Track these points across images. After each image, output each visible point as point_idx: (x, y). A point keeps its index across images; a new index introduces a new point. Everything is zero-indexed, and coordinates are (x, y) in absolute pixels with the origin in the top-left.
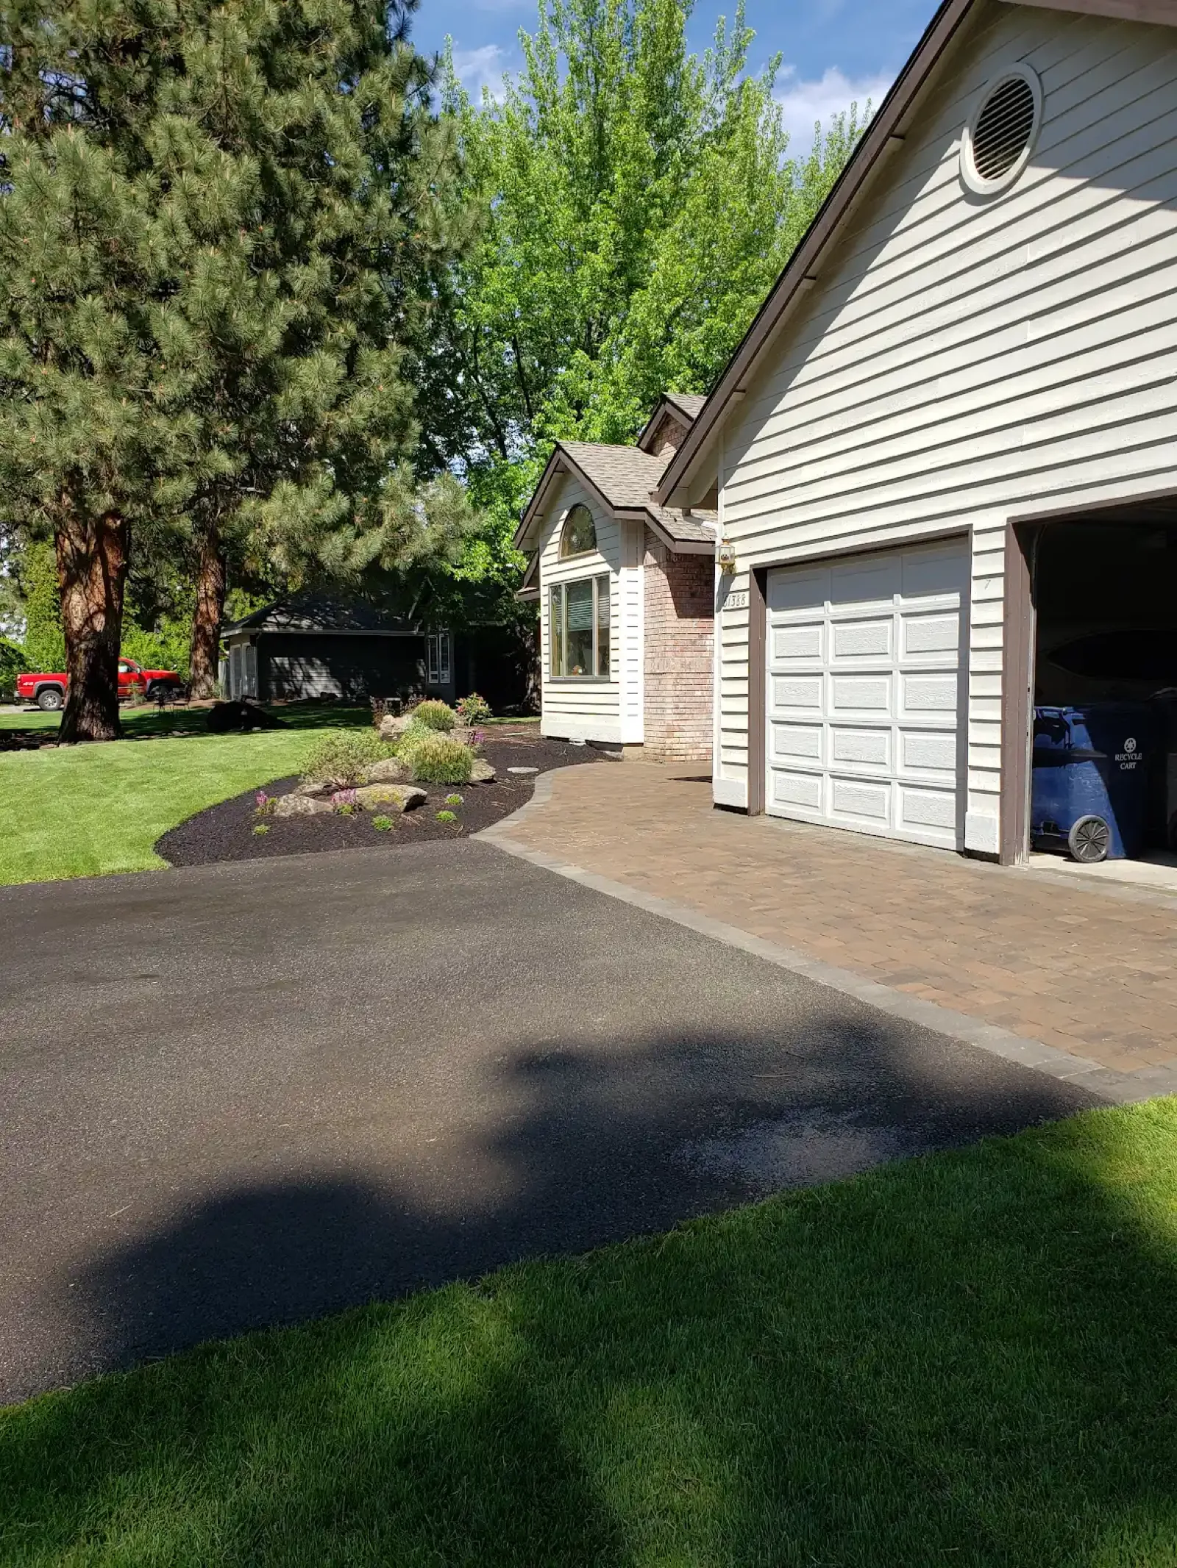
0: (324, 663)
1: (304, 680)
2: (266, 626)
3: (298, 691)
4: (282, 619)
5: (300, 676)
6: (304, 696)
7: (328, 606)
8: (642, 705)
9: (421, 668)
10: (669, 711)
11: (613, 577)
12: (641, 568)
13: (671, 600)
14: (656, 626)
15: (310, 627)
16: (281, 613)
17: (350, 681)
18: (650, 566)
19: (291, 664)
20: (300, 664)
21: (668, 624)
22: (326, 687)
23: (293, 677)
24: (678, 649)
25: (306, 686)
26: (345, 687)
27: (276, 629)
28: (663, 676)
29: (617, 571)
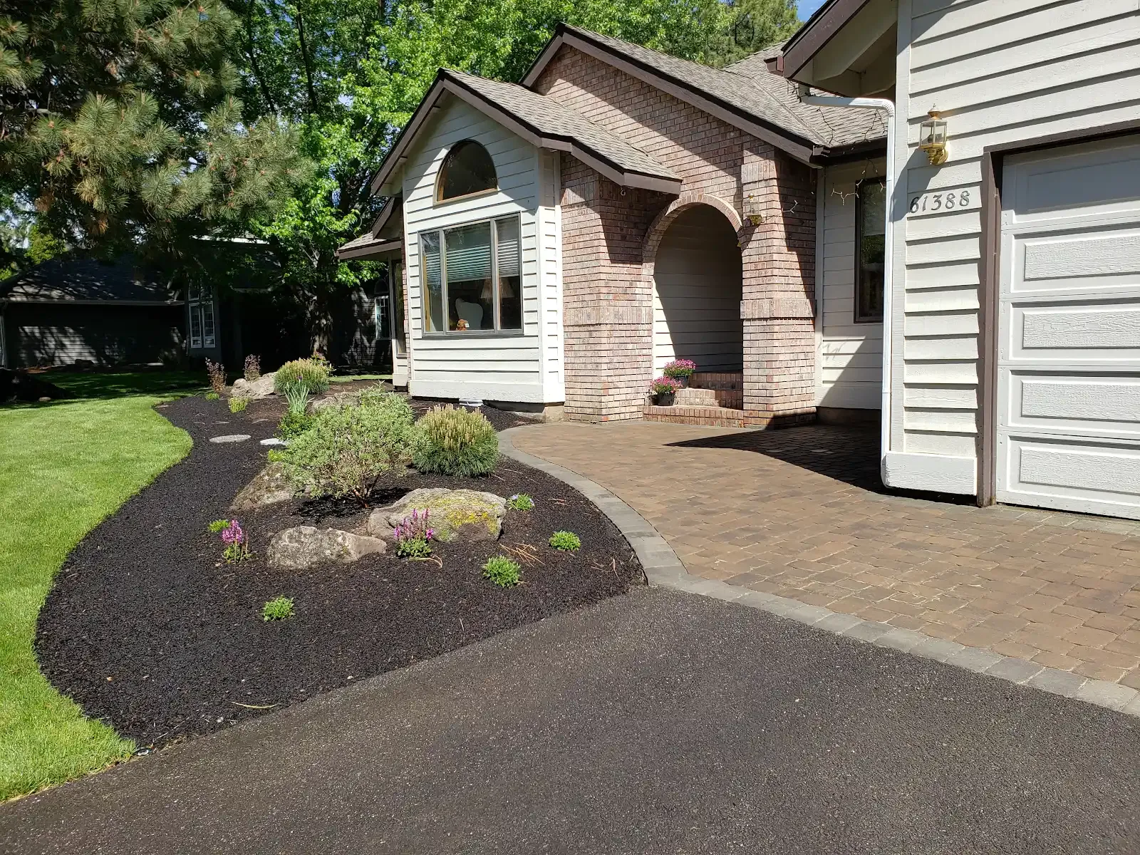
0: (77, 331)
1: (56, 349)
2: (13, 296)
3: (52, 359)
4: (30, 290)
5: (52, 345)
6: (57, 363)
7: (78, 278)
8: (562, 360)
9: (174, 335)
10: (604, 366)
11: (525, 218)
12: (558, 207)
13: (604, 243)
14: (586, 271)
15: (61, 298)
16: (29, 284)
17: (104, 348)
18: (571, 206)
19: (42, 333)
20: (52, 333)
21: (602, 269)
22: (80, 354)
23: (44, 345)
24: (611, 297)
25: (59, 353)
26: (99, 355)
27: (25, 299)
28: (597, 328)
29: (533, 211)
